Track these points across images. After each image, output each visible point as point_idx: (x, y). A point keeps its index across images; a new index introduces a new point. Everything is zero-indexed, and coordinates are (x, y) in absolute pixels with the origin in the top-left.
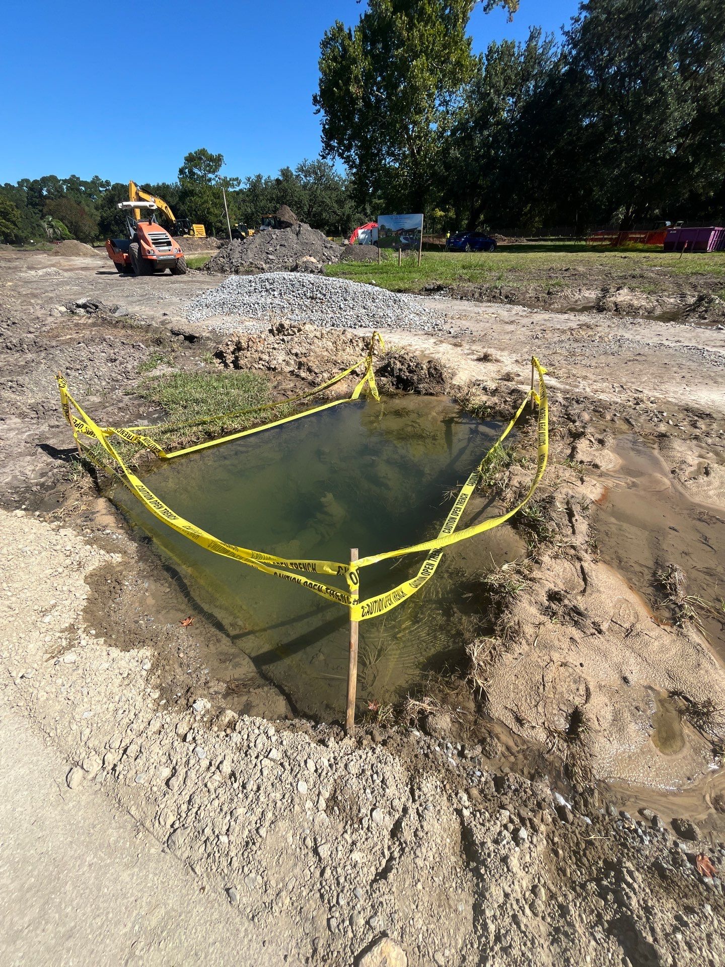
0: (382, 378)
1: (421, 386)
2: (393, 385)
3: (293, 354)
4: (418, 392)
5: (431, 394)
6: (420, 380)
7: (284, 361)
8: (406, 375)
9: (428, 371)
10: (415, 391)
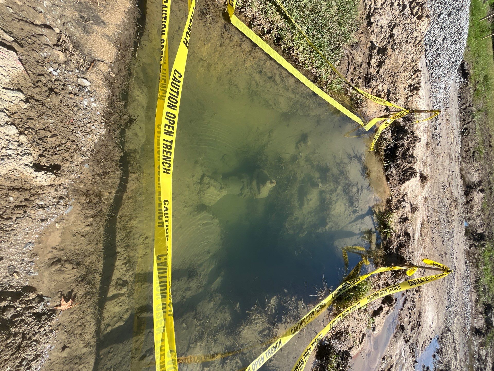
0: (390, 133)
1: (393, 169)
2: (387, 146)
3: (391, 31)
4: (386, 169)
5: (388, 180)
6: (398, 166)
7: (382, 27)
8: (399, 152)
9: (408, 168)
10: (387, 166)
